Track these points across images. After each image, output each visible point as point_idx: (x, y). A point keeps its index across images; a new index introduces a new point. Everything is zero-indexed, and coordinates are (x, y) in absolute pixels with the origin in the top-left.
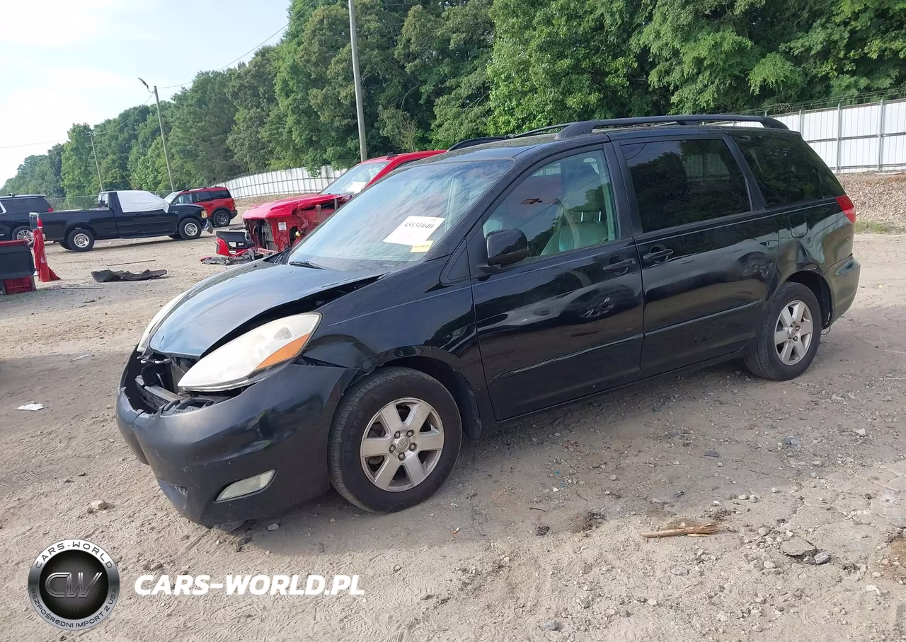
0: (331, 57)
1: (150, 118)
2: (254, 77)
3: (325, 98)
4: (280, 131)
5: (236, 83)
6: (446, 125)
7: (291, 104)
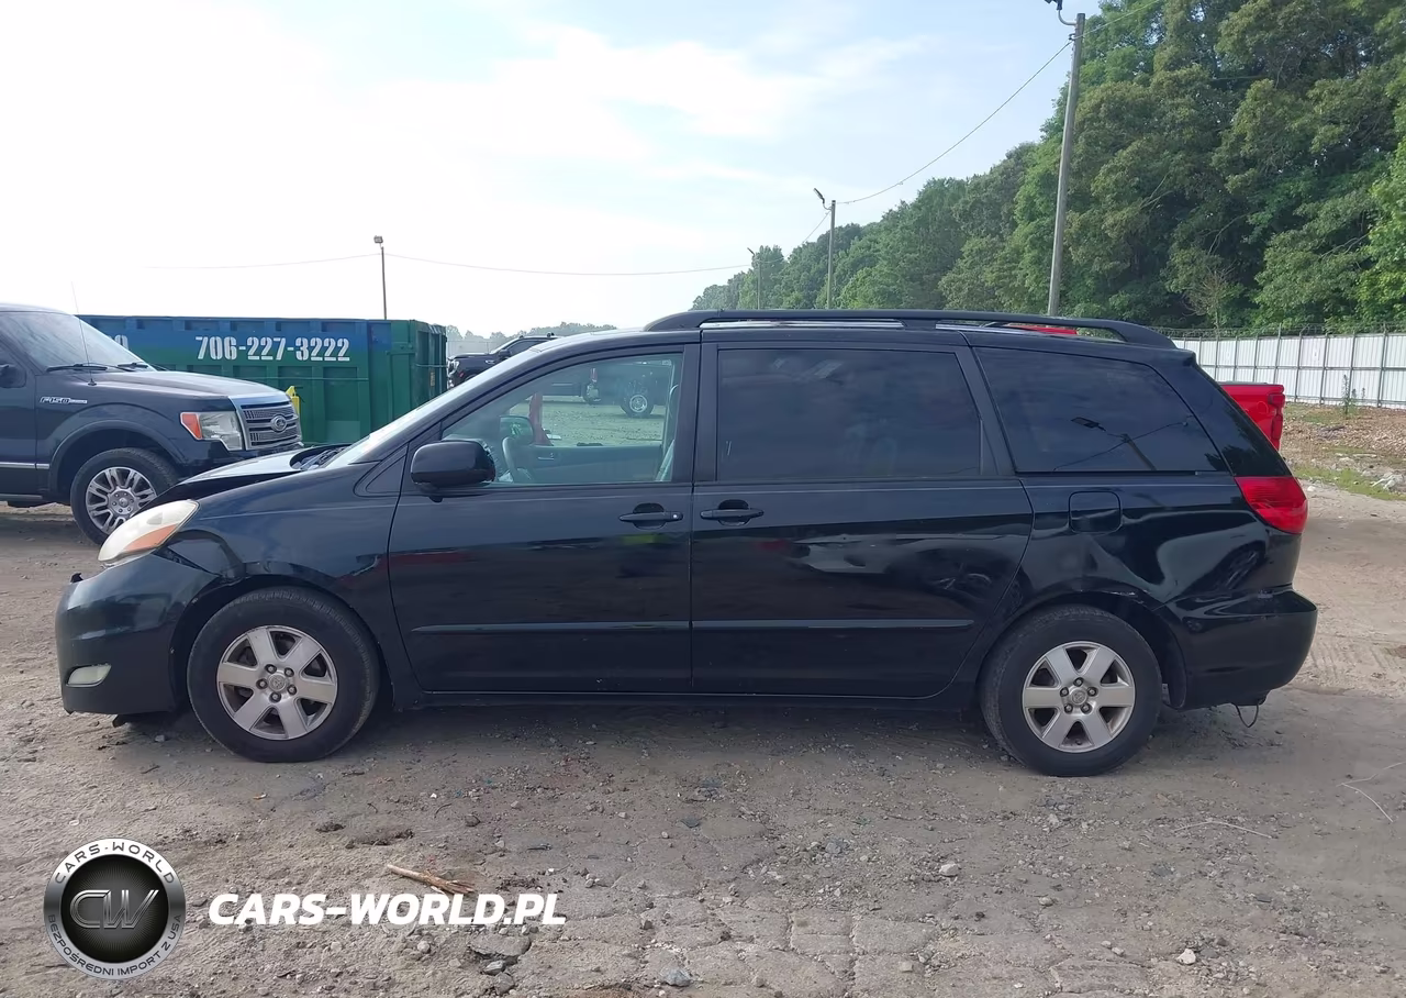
0: (1102, 163)
1: (856, 242)
2: (998, 189)
3: (1084, 226)
4: (1013, 272)
5: (970, 198)
6: (1279, 280)
7: (1031, 234)
